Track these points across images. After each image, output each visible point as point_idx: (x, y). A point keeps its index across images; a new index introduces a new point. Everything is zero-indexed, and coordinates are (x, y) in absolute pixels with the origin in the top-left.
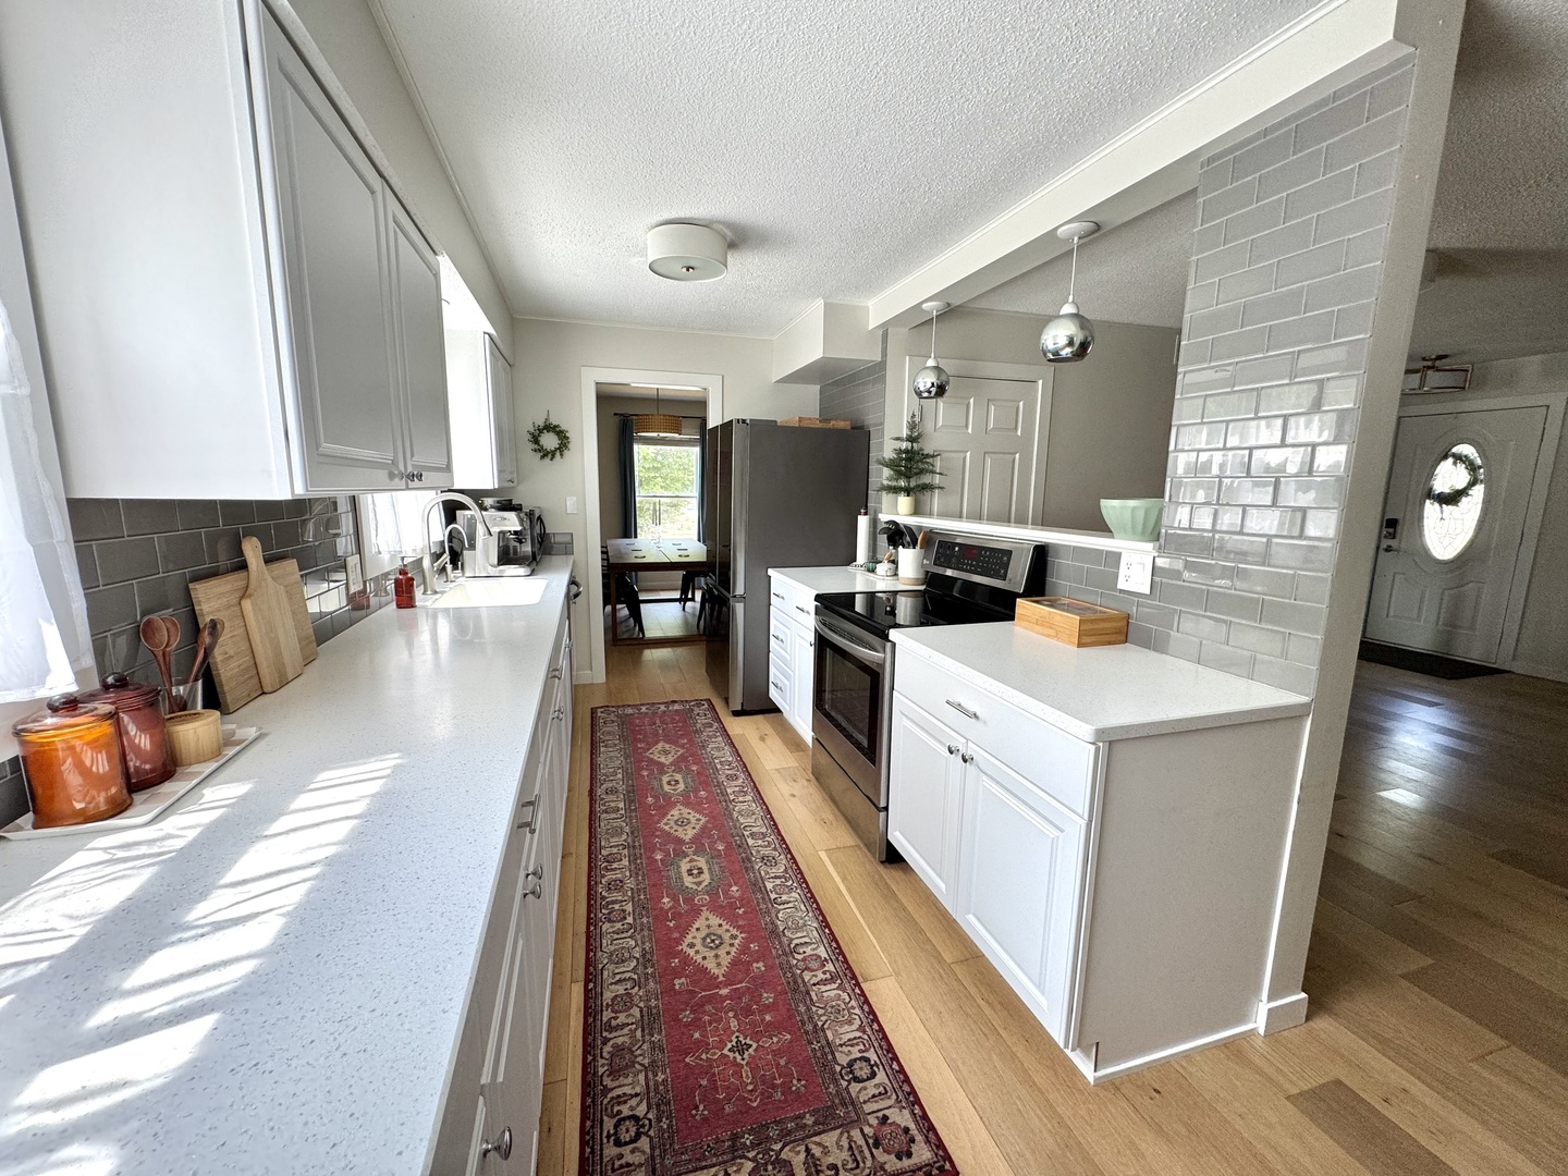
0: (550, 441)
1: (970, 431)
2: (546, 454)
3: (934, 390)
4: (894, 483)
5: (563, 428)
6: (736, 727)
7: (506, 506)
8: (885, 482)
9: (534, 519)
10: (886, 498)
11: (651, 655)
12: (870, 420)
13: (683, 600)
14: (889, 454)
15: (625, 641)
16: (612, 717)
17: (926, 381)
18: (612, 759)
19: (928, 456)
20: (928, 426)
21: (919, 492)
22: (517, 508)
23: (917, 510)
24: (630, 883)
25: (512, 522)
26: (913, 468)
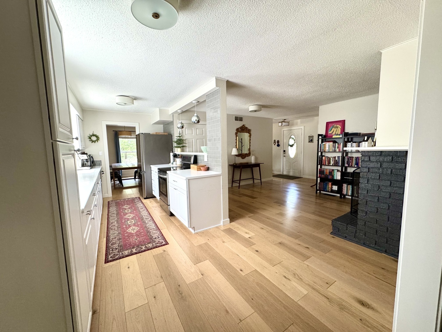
0: (94, 138)
1: (193, 135)
2: (93, 141)
3: (181, 127)
4: (177, 146)
5: (97, 135)
6: (144, 201)
7: (83, 153)
8: (175, 146)
9: (91, 157)
10: (176, 149)
11: (124, 190)
12: (172, 133)
13: (135, 178)
14: (175, 140)
15: (118, 188)
16: (114, 202)
17: (180, 125)
18: (113, 209)
19: (183, 140)
20: (184, 134)
21: (183, 148)
22: (87, 154)
23: (183, 151)
24: (116, 225)
25: (85, 157)
26: (181, 142)
